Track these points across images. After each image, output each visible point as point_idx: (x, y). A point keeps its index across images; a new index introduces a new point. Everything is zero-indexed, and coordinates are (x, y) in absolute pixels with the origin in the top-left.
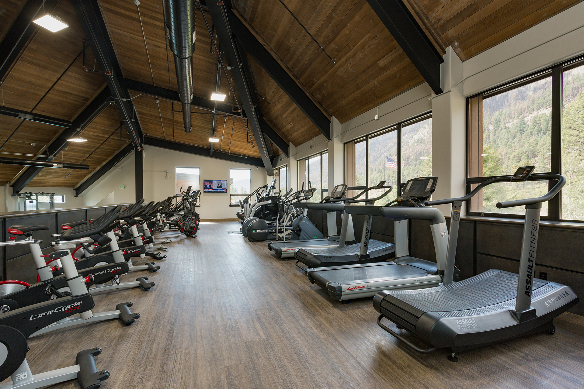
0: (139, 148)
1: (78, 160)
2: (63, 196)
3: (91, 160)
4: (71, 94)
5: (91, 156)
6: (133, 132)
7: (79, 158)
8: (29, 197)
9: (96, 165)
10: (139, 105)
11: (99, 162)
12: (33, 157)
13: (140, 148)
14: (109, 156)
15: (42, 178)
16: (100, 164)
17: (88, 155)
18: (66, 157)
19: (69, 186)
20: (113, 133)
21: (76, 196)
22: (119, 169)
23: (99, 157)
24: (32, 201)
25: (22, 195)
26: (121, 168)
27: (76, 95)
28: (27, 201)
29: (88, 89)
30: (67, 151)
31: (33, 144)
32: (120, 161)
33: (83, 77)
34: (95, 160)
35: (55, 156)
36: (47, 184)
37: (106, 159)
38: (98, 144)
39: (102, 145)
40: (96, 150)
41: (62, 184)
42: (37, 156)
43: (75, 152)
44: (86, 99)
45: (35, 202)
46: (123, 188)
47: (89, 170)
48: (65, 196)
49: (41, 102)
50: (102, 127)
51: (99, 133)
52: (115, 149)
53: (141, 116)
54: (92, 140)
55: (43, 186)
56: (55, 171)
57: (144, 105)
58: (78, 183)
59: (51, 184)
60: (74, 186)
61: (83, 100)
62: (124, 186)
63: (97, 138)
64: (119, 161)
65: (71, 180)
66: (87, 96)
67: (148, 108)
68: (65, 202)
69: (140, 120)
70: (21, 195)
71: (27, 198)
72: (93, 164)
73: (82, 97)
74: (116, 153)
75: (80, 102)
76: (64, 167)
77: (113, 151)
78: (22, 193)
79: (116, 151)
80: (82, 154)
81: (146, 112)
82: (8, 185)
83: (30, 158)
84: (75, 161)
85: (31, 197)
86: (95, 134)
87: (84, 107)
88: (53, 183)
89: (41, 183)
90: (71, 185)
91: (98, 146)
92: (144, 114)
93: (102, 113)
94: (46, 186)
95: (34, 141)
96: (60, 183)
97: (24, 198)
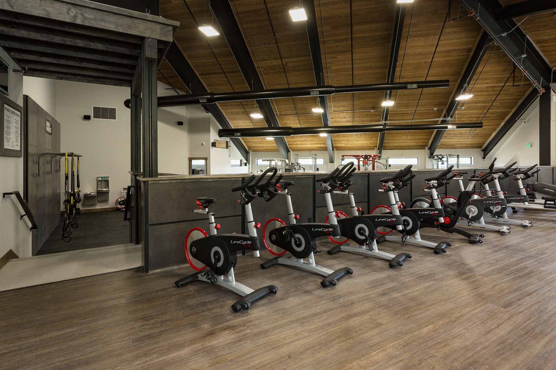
0: (541, 91)
1: (478, 117)
2: (471, 158)
3: (491, 115)
4: (454, 50)
5: (489, 111)
6: (524, 71)
7: (478, 116)
8: (441, 159)
9: (499, 121)
10: (534, 31)
11: (502, 117)
12: (438, 121)
13: (543, 90)
14: (512, 108)
15: (450, 140)
16: (504, 119)
17: (486, 111)
18: (465, 116)
19: (477, 147)
20: (508, 79)
21: (484, 158)
22: (525, 122)
23: (500, 110)
24: (443, 163)
25: (436, 158)
26: (528, 121)
27: (459, 50)
28: (439, 162)
29: (468, 38)
30: (464, 110)
31: (435, 109)
32: (525, 111)
33: (459, 28)
34: (496, 115)
35: (451, 117)
36: (456, 146)
37: (509, 112)
38: (494, 96)
39: (498, 96)
40: (492, 103)
41: (469, 145)
42: (441, 119)
43: (473, 109)
44: (469, 50)
45: (445, 163)
46: (530, 147)
47: (483, 127)
48: (472, 158)
49: (430, 68)
50: (494, 75)
51: (493, 83)
52: (518, 97)
53: (541, 45)
54: (487, 93)
55: (453, 148)
56: (460, 132)
57: (541, 29)
58: (484, 143)
59: (460, 146)
60: (482, 147)
61: (467, 52)
62: (531, 144)
63: (491, 89)
64: (523, 113)
65: (476, 141)
66: (470, 46)
67: (548, 31)
68: (472, 164)
69: (543, 51)
70: (434, 157)
71: (439, 160)
72: (495, 120)
73: (465, 49)
74: (520, 102)
75: (464, 55)
76: (457, 128)
77: (516, 101)
78: (435, 156)
79: (520, 100)
80: (480, 111)
81: (546, 38)
82: (427, 148)
83: (436, 122)
84: (476, 119)
85: (443, 159)
86: (488, 85)
87: (469, 60)
88: (461, 144)
89: (451, 145)
90: (478, 146)
91: (494, 98)
92: (545, 41)
93: (489, 60)
94: (455, 148)
95: (436, 105)
96: (467, 144)
97: (437, 160)
